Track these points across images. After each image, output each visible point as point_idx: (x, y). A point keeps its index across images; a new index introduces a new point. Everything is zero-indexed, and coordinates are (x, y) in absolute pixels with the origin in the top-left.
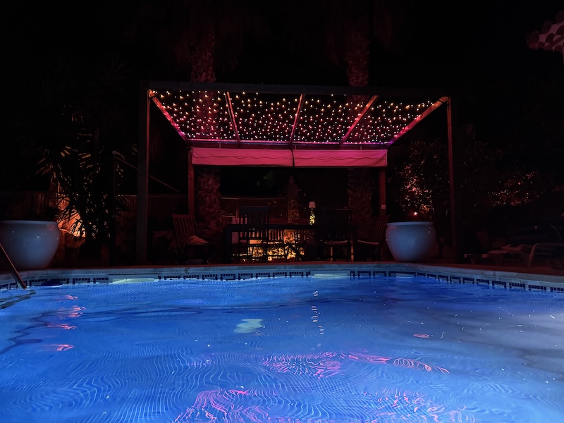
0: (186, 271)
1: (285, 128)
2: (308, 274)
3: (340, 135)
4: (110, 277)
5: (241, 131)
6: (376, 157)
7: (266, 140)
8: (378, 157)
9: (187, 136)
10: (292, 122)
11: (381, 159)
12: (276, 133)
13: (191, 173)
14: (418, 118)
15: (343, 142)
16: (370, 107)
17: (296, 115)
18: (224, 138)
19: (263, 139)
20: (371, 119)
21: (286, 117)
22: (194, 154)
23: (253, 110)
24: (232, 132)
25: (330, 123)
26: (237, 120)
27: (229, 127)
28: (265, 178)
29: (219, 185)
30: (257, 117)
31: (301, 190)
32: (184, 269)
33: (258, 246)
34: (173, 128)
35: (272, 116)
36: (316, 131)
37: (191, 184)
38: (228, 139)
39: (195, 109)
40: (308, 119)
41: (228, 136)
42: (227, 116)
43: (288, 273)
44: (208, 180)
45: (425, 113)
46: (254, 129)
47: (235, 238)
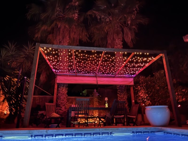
0: (47, 132)
1: (95, 68)
2: (111, 133)
3: (116, 72)
4: (3, 135)
5: (77, 69)
6: (129, 81)
7: (87, 73)
8: (130, 81)
9: (56, 71)
10: (98, 65)
11: (131, 82)
12: (91, 70)
13: (56, 86)
14: (147, 65)
15: (116, 75)
16: (130, 59)
17: (100, 62)
18: (70, 73)
19: (85, 73)
20: (129, 65)
21: (96, 63)
22: (58, 79)
23: (83, 59)
24: (74, 70)
25: (113, 66)
26: (76, 64)
27: (73, 67)
28: (83, 92)
29: (67, 91)
30: (84, 63)
31: (99, 94)
32: (45, 130)
33: (83, 118)
34: (50, 68)
35: (90, 62)
36: (107, 70)
37: (56, 91)
38: (72, 73)
39: (60, 59)
40: (104, 64)
41: (72, 71)
42: (72, 62)
43: (101, 133)
44: (63, 89)
45: (151, 63)
46: (82, 68)
47: (73, 114)
